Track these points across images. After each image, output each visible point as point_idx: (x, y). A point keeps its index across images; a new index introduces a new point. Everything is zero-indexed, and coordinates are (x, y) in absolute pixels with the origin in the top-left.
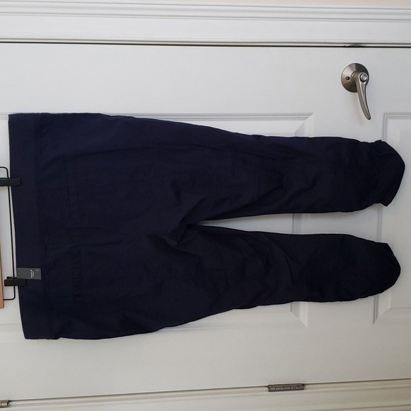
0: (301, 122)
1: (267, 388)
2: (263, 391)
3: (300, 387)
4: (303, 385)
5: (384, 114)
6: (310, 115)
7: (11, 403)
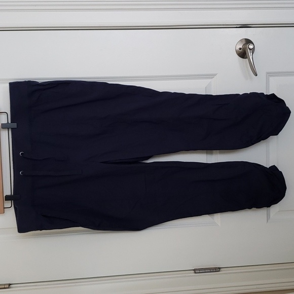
0: (209, 80)
1: (193, 271)
2: (191, 273)
3: (217, 269)
4: (219, 268)
5: (267, 73)
6: (215, 75)
7: (11, 286)
